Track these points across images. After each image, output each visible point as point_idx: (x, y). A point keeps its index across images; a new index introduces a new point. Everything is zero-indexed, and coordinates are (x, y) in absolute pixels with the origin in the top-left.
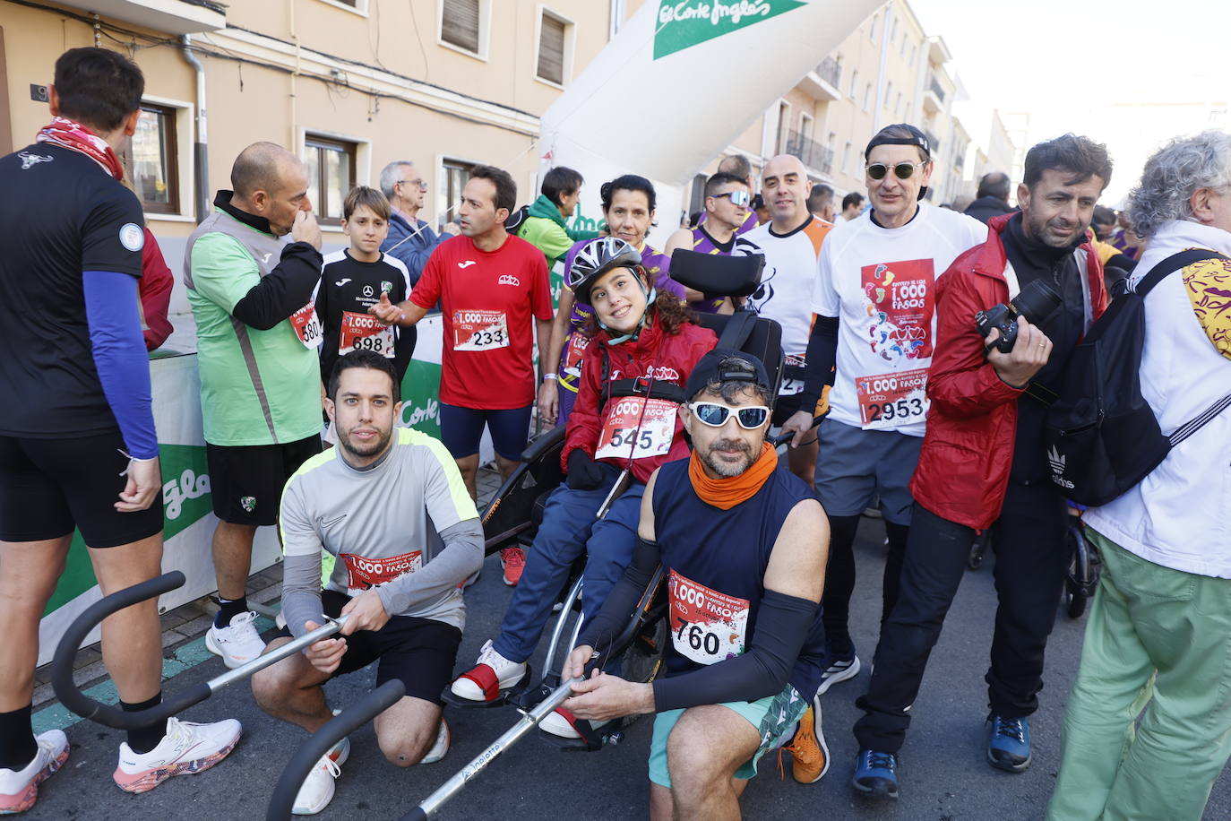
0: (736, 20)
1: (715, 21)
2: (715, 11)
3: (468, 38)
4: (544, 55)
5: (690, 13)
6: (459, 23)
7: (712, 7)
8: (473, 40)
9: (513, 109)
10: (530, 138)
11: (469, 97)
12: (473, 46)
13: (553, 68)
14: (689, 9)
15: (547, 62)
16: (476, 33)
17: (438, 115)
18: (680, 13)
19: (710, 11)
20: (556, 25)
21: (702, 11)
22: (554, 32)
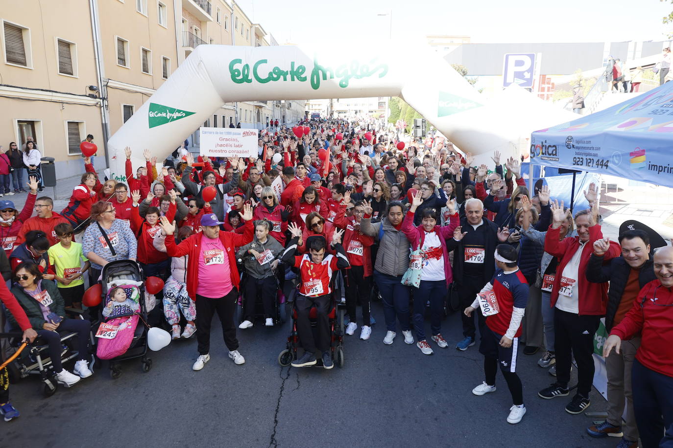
0: (175, 117)
1: (168, 118)
2: (168, 115)
3: (20, 58)
4: (61, 60)
5: (159, 115)
6: (14, 51)
7: (167, 114)
8: (23, 59)
9: (50, 91)
10: (61, 104)
11: (26, 88)
12: (24, 62)
13: (67, 67)
14: (159, 114)
15: (64, 64)
16: (24, 55)
17: (10, 100)
18: (157, 114)
19: (166, 115)
20: (65, 45)
21: (164, 115)
22: (65, 48)
